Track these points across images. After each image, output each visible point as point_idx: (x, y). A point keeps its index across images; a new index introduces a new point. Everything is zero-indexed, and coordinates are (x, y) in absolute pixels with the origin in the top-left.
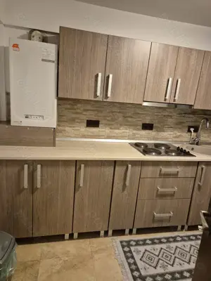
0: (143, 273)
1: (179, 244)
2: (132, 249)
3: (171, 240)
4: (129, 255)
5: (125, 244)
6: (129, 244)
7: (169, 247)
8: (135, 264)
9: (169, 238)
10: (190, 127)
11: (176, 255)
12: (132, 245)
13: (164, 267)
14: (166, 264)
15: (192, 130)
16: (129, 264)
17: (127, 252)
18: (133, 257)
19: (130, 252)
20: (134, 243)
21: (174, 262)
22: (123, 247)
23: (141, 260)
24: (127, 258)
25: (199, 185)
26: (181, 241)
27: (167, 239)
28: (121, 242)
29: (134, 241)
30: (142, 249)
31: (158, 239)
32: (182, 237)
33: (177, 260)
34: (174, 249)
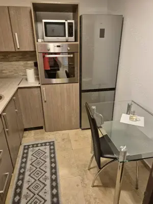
1: (25, 186)
3: (18, 190)
7: (26, 197)
9: (15, 191)
11: (36, 192)
21: (43, 198)
26: (23, 182)
27: (16, 194)
32: (18, 180)
33: (40, 194)
34: (30, 193)
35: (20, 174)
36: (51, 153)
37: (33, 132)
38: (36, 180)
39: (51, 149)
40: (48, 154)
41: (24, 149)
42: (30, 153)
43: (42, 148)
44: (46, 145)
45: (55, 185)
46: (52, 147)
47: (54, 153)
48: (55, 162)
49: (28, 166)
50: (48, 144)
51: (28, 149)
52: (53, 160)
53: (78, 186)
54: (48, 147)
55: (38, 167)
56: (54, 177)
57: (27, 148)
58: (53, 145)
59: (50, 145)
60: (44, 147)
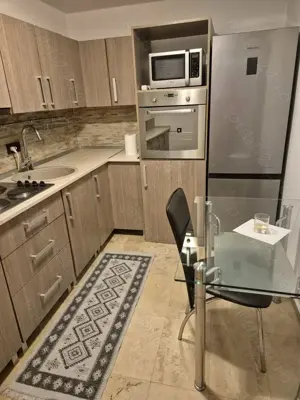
0: (85, 377)
1: (85, 305)
2: (44, 369)
3: (73, 308)
4: (48, 382)
5: (27, 376)
6: (32, 369)
7: (79, 319)
8: (66, 380)
9: (69, 309)
10: (8, 146)
11: (94, 318)
12: (39, 366)
13: (96, 344)
14: (94, 339)
15: (13, 149)
16: (61, 390)
17: (42, 381)
18: (55, 377)
19: (45, 375)
20: (37, 361)
21: (98, 328)
22: (29, 382)
23: (67, 368)
24: (49, 387)
25: (71, 220)
26: (83, 300)
27: (68, 311)
28: (20, 380)
29: (35, 357)
30: (54, 355)
31: (59, 324)
32: (79, 295)
33: (98, 322)
34: (85, 315)
35: (84, 288)
36: (138, 273)
37: (126, 237)
38: (100, 302)
39: (140, 267)
40: (133, 273)
41: (105, 258)
42: (110, 265)
43: (128, 263)
44: (136, 260)
45: (122, 318)
46: (144, 265)
47: (143, 274)
48: (138, 288)
49: (99, 281)
50: (140, 259)
51: (108, 259)
52: (137, 284)
53: (157, 330)
54: (138, 263)
55: (111, 286)
56: (127, 306)
57: (108, 257)
58: (148, 262)
59: (143, 262)
60: (132, 262)
